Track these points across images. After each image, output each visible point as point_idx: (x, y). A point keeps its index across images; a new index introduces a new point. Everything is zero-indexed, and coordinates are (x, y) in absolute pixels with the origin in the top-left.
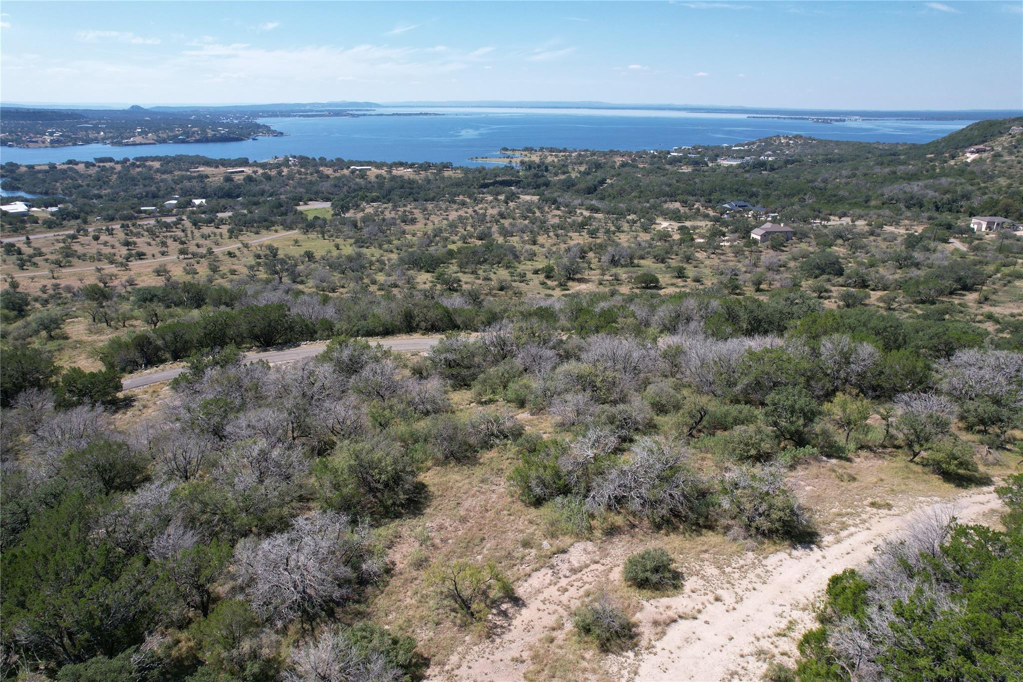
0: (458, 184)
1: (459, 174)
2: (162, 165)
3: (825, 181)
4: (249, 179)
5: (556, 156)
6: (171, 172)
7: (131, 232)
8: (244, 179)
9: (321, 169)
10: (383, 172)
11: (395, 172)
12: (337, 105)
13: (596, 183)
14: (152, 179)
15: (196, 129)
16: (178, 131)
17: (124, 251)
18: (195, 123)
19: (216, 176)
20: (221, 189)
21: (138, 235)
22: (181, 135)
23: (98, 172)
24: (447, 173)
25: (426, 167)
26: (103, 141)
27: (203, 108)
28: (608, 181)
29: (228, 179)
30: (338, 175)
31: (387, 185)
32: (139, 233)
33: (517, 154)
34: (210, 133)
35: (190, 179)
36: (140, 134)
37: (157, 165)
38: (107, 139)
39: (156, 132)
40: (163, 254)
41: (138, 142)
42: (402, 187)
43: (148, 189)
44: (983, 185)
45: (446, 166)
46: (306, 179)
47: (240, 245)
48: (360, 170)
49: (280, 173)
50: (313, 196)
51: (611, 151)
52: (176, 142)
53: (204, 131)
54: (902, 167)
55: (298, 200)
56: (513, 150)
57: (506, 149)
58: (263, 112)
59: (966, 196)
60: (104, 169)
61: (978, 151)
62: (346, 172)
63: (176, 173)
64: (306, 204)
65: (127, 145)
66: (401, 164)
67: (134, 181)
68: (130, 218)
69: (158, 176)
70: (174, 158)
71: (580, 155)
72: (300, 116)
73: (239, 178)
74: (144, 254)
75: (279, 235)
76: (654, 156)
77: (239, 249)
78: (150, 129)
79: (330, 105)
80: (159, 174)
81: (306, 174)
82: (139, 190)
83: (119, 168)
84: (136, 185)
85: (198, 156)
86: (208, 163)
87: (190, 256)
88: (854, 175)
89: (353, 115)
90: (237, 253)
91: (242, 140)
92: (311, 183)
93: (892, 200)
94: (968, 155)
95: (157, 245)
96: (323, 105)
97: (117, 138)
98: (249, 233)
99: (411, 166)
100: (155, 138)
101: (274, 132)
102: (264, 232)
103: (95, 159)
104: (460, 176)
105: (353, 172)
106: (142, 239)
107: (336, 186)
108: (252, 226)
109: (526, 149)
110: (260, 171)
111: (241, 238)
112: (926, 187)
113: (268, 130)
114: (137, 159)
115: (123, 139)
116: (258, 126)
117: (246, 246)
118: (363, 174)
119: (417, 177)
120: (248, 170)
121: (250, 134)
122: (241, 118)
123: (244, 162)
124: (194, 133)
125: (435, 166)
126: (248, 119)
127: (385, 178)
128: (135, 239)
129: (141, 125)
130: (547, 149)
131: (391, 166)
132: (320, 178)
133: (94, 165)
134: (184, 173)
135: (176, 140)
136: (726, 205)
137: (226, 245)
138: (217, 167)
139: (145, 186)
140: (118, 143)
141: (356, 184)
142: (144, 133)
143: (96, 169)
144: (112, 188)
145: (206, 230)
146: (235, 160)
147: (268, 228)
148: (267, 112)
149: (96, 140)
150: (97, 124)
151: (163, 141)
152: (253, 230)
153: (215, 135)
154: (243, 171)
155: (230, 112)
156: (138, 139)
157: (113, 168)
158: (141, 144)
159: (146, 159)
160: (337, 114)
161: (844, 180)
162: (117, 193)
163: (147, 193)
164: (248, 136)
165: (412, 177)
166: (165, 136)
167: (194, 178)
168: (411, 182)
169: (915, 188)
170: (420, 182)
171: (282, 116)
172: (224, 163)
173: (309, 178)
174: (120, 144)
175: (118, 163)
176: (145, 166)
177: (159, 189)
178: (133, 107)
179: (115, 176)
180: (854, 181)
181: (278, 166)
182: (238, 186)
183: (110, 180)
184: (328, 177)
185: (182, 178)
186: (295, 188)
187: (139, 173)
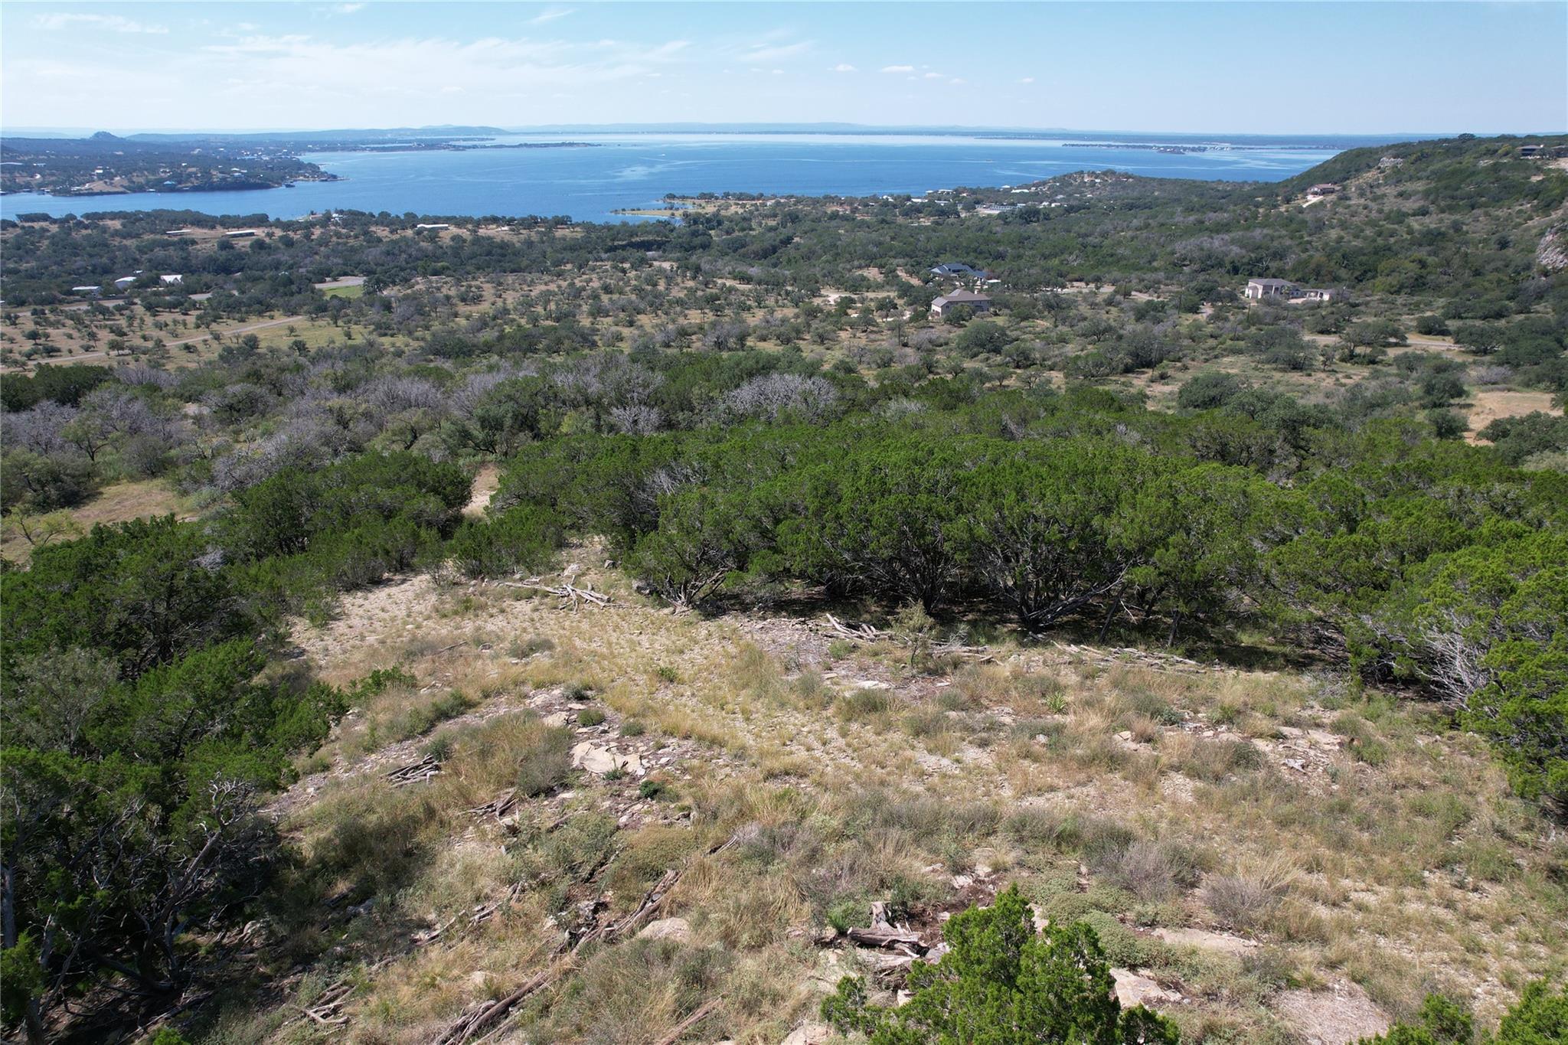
0: (573, 247)
1: (579, 233)
2: (124, 225)
3: (1104, 235)
4: (260, 245)
5: (743, 206)
6: (138, 236)
7: (46, 320)
8: (251, 246)
9: (373, 228)
10: (464, 233)
11: (482, 232)
12: (434, 131)
13: (777, 243)
14: (107, 245)
15: (193, 170)
16: (164, 172)
17: (28, 345)
18: (194, 161)
19: (206, 240)
20: (212, 260)
21: (56, 325)
22: (169, 179)
23: (17, 236)
24: (559, 233)
25: (531, 222)
26: (40, 188)
27: (216, 136)
28: (796, 239)
29: (226, 245)
30: (395, 237)
31: (467, 250)
32: (58, 322)
33: (689, 203)
34: (216, 176)
35: (165, 245)
36: (100, 177)
37: (116, 224)
38: (47, 185)
39: (127, 173)
40: (87, 349)
41: (96, 190)
42: (489, 253)
43: (95, 261)
44: (1306, 239)
45: (562, 222)
46: (345, 244)
47: (209, 337)
48: (430, 230)
49: (308, 237)
50: (348, 269)
51: (826, 197)
52: (160, 191)
53: (207, 173)
54: (1212, 215)
55: (323, 274)
56: (684, 198)
57: (672, 197)
58: (314, 143)
59: (1279, 255)
60: (30, 231)
61: (1324, 192)
62: (409, 233)
63: (146, 237)
64: (335, 280)
65: (79, 194)
66: (495, 220)
67: (76, 249)
68: (52, 301)
69: (117, 241)
70: (148, 215)
71: (778, 203)
72: (372, 149)
73: (243, 244)
74: (58, 350)
75: (274, 322)
76: (886, 203)
77: (205, 341)
78: (118, 169)
79: (424, 131)
80: (118, 239)
81: (348, 237)
82: (79, 262)
83: (54, 229)
84: (76, 255)
85: (187, 212)
86: (199, 221)
87: (127, 351)
88: (1147, 226)
89: (456, 148)
90: (201, 347)
91: (268, 187)
92: (353, 250)
93: (1185, 259)
94: (1310, 197)
95: (82, 338)
96: (414, 132)
97: (63, 183)
98: (230, 321)
99: (509, 222)
100: (126, 183)
101: (323, 174)
102: (253, 318)
103: (19, 216)
104: (579, 236)
105: (419, 233)
106: (63, 330)
107: (388, 253)
108: (239, 311)
109: (703, 196)
110: (279, 233)
111: (214, 326)
112: (1233, 242)
113: (314, 171)
114: (87, 216)
115: (72, 184)
116: (300, 166)
117: (217, 337)
118: (433, 235)
119: (515, 239)
120: (260, 232)
121: (283, 178)
122: (275, 152)
123: (261, 220)
124: (190, 175)
125: (544, 221)
126: (286, 154)
127: (464, 241)
128: (50, 330)
129: (103, 163)
130: (734, 195)
131: (478, 224)
132: (368, 242)
133: (14, 225)
134: (158, 237)
135: (160, 187)
136: (936, 270)
137: (190, 336)
138: (213, 227)
139: (91, 256)
140: (63, 191)
141: (420, 250)
142: (107, 176)
143: (19, 231)
144: (38, 259)
145: (166, 317)
146: (245, 218)
147: (260, 314)
148: (322, 143)
149: (28, 188)
150: (31, 161)
151: (140, 189)
152: (237, 316)
153: (224, 179)
154: (252, 234)
155: (260, 144)
156: (98, 186)
157: (44, 230)
158: (101, 193)
159: (103, 216)
160: (431, 146)
161: (1130, 233)
162: (46, 268)
163: (95, 267)
164: (279, 181)
165: (507, 238)
166: (142, 180)
167: (173, 244)
168: (504, 246)
169: (1217, 243)
170: (518, 245)
171: (343, 149)
172: (226, 222)
173: (352, 242)
174: (67, 193)
175: (54, 221)
176: (97, 226)
177: (113, 260)
178: (97, 135)
179: (46, 242)
180: (1144, 234)
181: (309, 226)
182: (241, 256)
183: (38, 249)
184: (379, 240)
185: (153, 245)
186: (327, 257)
187: (87, 237)
